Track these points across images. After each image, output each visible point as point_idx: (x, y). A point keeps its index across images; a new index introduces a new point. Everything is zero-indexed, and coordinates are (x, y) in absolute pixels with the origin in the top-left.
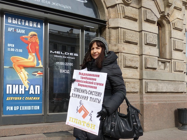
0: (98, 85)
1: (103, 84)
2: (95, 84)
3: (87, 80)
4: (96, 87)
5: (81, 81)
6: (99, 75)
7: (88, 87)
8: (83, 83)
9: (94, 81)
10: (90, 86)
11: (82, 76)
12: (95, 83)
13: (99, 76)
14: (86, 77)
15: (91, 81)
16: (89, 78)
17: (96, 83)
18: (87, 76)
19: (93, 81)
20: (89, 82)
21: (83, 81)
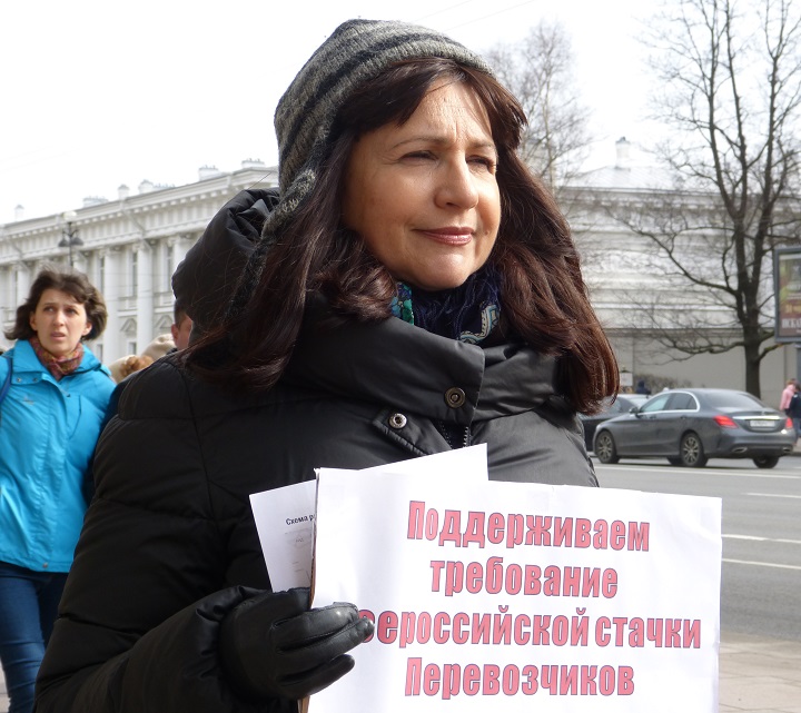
0: (649, 644)
1: (697, 622)
2: (603, 641)
3: (503, 597)
4: (627, 673)
5: (442, 617)
6: (646, 526)
7: (530, 690)
8: (460, 639)
9: (598, 607)
10: (549, 671)
11: (451, 552)
12: (603, 622)
13: (637, 536)
14: (495, 562)
15: (563, 606)
16: (533, 571)
17: (620, 622)
18: (499, 550)
19: (580, 602)
20: (541, 623)
21: (462, 617)
